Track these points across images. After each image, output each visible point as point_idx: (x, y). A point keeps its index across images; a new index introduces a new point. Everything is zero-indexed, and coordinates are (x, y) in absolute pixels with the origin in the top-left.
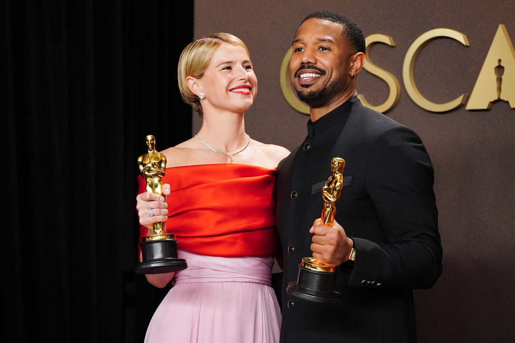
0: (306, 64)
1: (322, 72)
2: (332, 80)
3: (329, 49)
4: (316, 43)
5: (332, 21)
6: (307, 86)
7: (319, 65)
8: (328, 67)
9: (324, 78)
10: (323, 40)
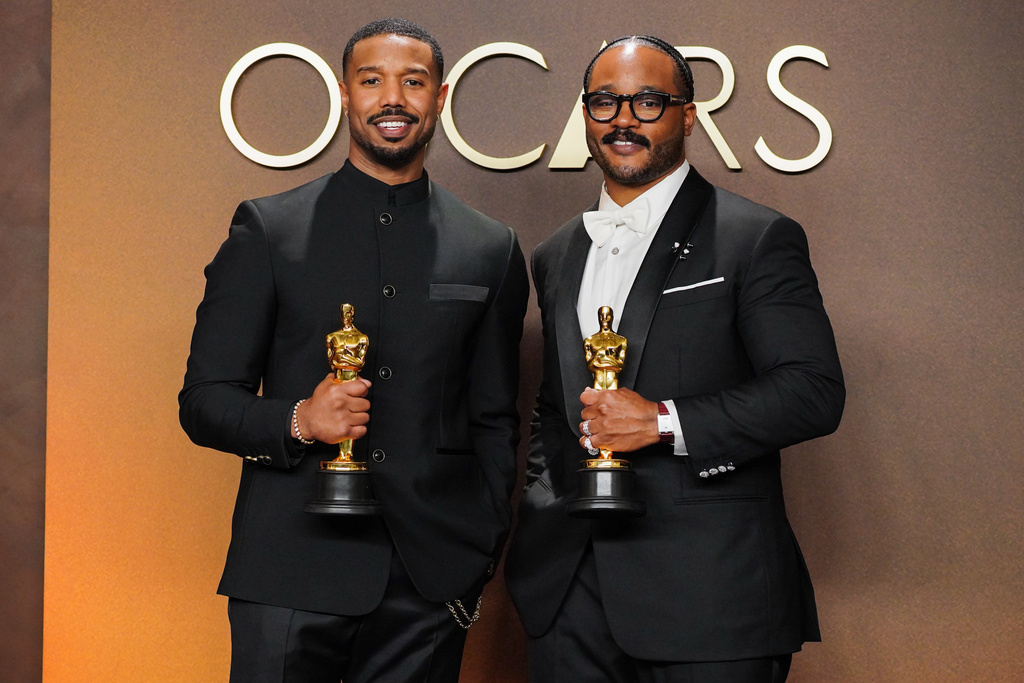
0: (394, 107)
1: (413, 120)
2: (425, 130)
3: (422, 84)
4: (403, 75)
5: (417, 38)
6: (395, 140)
7: (410, 111)
8: (421, 111)
9: (415, 128)
10: (414, 71)
